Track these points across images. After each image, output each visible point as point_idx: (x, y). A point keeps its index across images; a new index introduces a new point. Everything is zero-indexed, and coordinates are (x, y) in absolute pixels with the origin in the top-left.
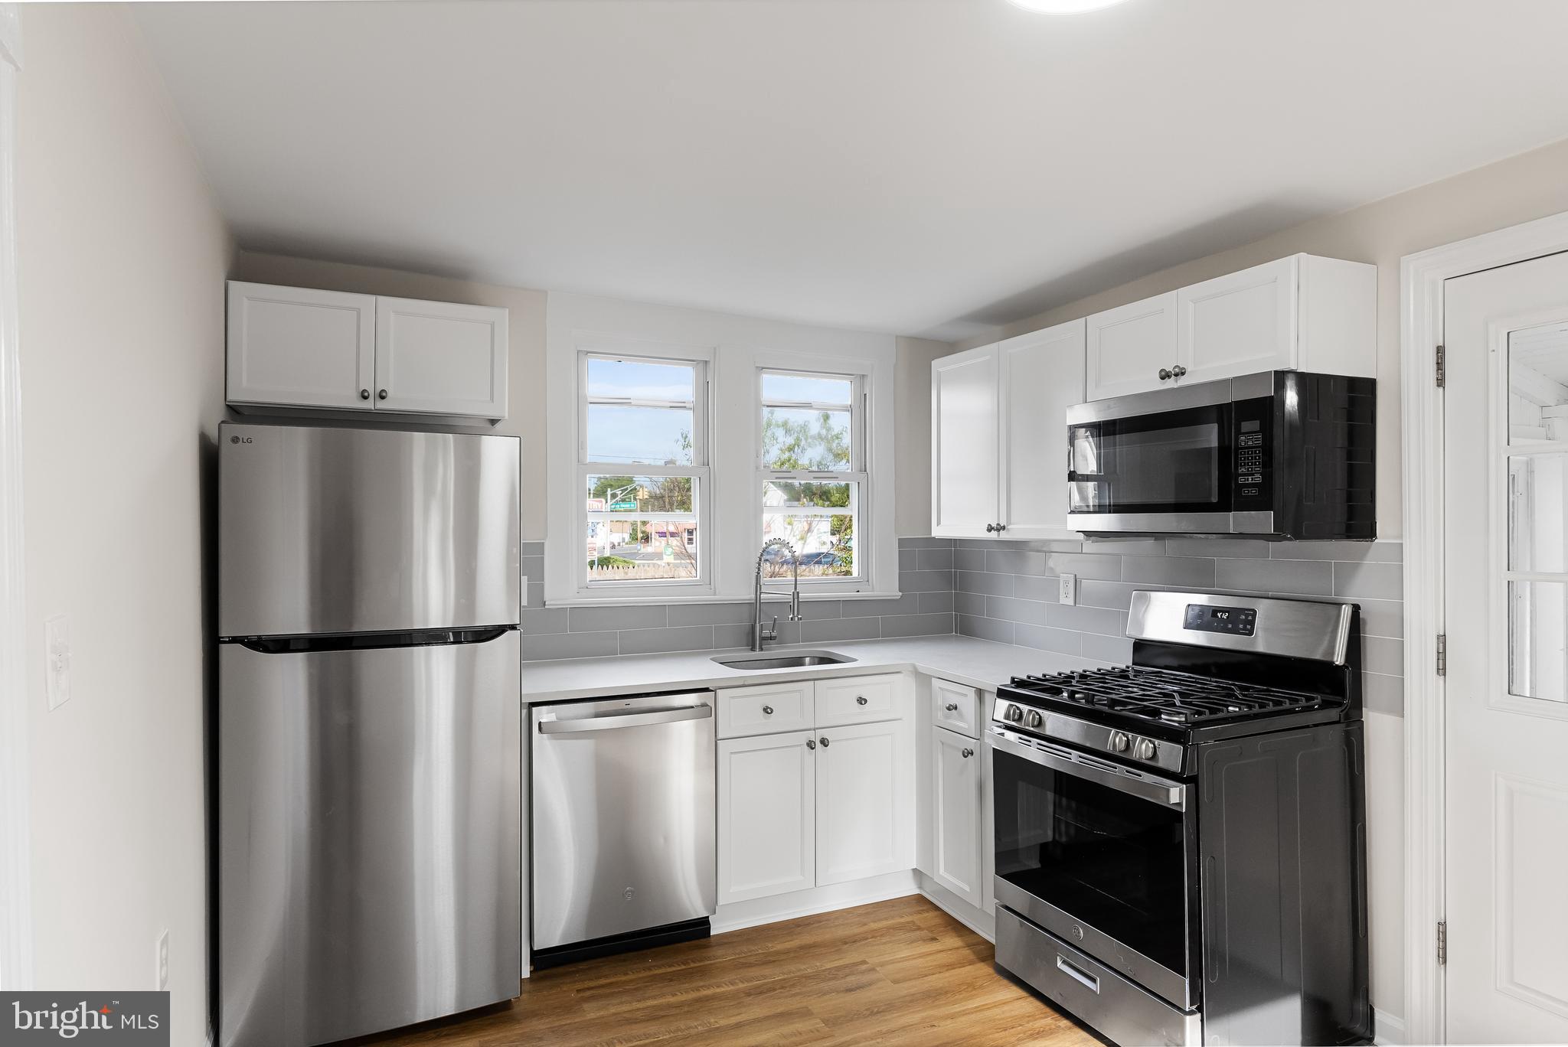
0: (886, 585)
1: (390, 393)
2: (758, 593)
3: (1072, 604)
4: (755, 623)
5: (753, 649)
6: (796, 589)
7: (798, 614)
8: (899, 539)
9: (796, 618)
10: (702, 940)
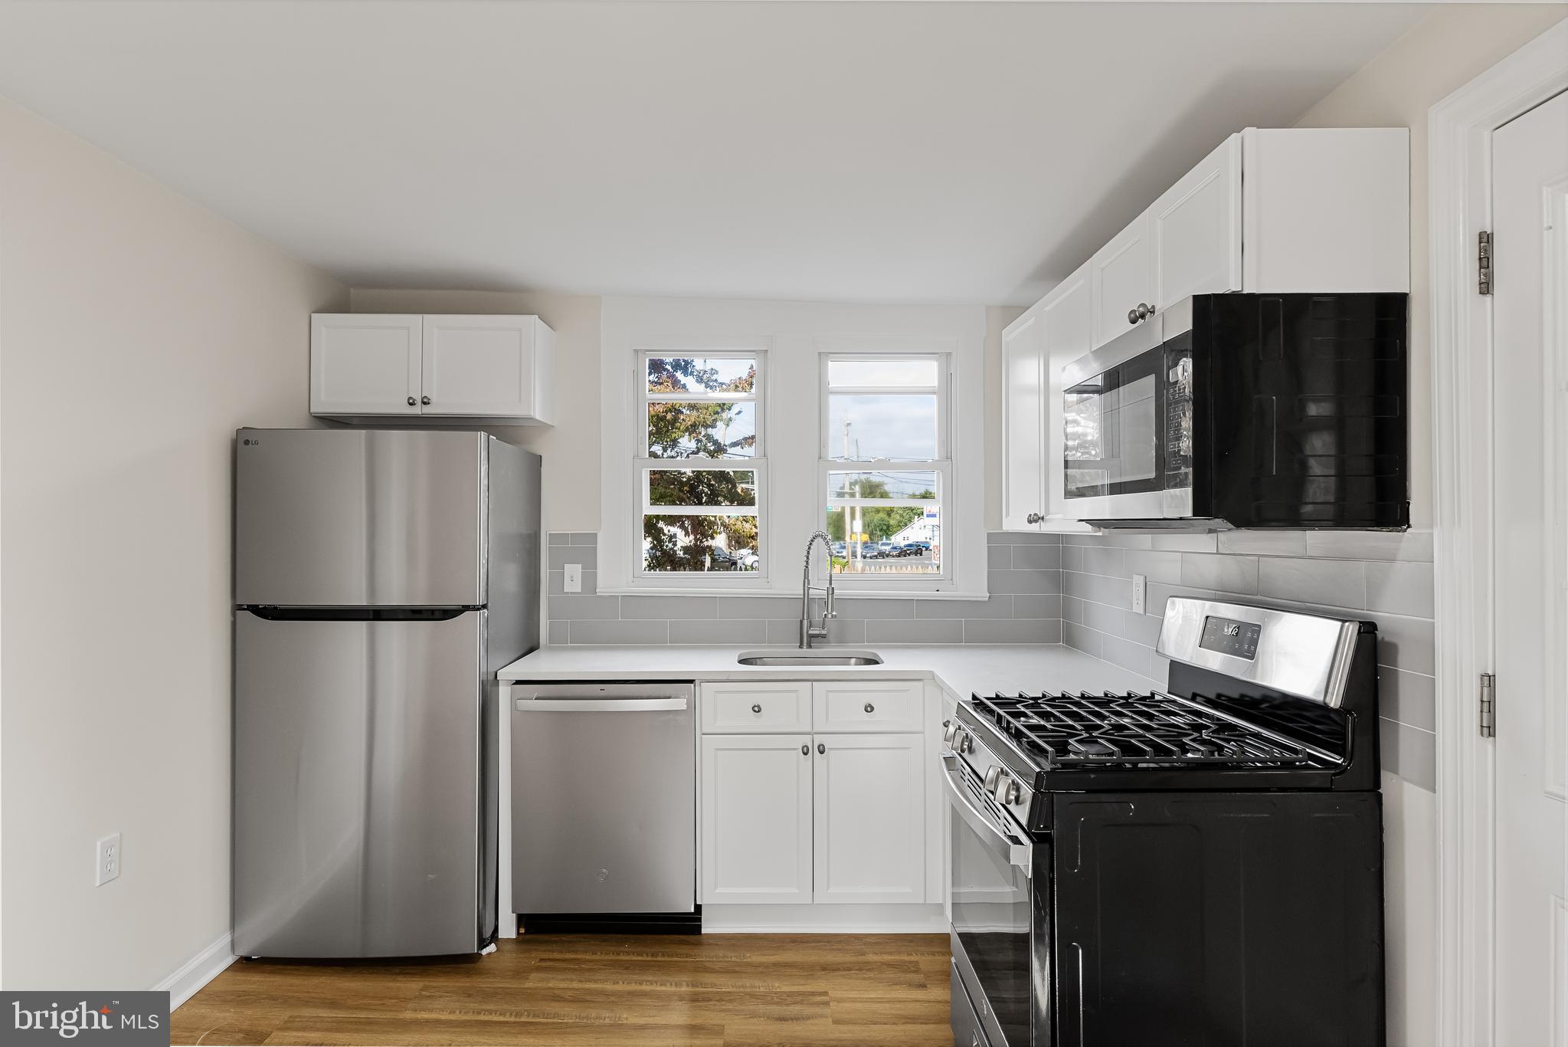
0: (973, 585)
1: (434, 399)
2: (806, 588)
3: (1142, 612)
4: (803, 619)
5: (801, 646)
6: (831, 584)
7: (832, 611)
8: (988, 534)
9: (830, 616)
10: (691, 936)
